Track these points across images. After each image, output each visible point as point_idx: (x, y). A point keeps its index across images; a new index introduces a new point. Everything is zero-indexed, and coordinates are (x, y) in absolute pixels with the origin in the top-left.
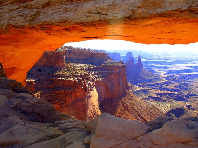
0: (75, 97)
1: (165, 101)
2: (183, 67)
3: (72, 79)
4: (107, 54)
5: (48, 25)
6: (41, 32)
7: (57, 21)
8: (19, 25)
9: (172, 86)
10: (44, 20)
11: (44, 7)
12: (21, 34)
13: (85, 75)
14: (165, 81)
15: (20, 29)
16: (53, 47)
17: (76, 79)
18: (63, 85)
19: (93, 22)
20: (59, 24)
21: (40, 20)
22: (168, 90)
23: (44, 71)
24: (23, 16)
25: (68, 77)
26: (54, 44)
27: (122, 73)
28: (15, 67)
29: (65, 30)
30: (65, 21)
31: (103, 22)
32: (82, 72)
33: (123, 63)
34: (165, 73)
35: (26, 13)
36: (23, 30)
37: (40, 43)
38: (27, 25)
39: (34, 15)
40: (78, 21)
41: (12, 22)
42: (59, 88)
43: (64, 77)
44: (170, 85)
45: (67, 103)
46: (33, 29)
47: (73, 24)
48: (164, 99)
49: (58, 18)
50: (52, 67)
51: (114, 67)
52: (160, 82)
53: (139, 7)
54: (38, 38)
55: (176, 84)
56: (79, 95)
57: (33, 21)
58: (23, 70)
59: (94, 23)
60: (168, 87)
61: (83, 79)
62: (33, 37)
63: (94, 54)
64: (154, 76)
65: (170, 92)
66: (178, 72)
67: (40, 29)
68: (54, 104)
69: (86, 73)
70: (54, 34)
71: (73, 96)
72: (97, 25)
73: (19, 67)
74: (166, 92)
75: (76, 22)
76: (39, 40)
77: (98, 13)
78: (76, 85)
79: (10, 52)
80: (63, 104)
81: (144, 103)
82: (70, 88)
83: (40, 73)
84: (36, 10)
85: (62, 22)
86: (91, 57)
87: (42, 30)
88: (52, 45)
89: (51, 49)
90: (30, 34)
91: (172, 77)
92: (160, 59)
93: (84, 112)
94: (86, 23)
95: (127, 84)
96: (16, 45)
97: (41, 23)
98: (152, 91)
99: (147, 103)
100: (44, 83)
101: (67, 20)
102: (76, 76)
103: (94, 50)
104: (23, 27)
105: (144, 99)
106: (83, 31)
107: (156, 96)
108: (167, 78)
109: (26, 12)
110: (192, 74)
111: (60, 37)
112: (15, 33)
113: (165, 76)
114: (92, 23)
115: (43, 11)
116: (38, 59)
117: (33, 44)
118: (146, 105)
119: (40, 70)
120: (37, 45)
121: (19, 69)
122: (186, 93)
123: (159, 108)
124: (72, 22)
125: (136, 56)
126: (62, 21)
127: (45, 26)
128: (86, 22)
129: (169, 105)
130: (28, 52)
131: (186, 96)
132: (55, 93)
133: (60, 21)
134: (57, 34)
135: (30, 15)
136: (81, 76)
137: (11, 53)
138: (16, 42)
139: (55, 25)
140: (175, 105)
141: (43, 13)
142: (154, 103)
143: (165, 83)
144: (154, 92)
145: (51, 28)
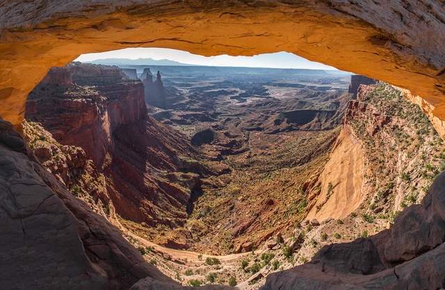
0: (83, 122)
1: (189, 124)
2: (206, 83)
3: (80, 100)
5: (61, 20)
6: (48, 34)
7: (80, 8)
8: (16, 28)
9: (196, 106)
10: (56, 11)
12: (19, 40)
13: (95, 96)
14: (188, 100)
15: (18, 34)
16: (63, 61)
17: (84, 100)
18: (69, 107)
19: (160, 4)
20: (84, 13)
21: (48, 13)
22: (192, 110)
23: (48, 90)
24: (21, 13)
25: (75, 98)
26: (65, 57)
27: (139, 93)
28: (14, 87)
29: (91, 29)
31: (185, 6)
32: (92, 91)
33: (140, 80)
34: (188, 91)
35: (27, 7)
36: (22, 34)
37: (46, 55)
38: (27, 25)
39: (38, 8)
40: (127, 4)
41: (8, 25)
42: (65, 110)
43: (70, 97)
44: (195, 104)
45: (73, 129)
46: (35, 31)
47: (114, 10)
48: (188, 121)
49: (81, 3)
50: (57, 85)
51: (129, 86)
52: (183, 102)
54: (43, 46)
55: (201, 103)
56: (88, 119)
57: (36, 17)
58: (23, 92)
59: (162, 8)
60: (192, 107)
61: (93, 101)
62: (35, 45)
64: (176, 95)
65: (194, 113)
66: (201, 90)
67: (46, 30)
68: (58, 129)
69: (97, 93)
70: (70, 37)
71: (81, 121)
72: (169, 13)
73: (18, 88)
74: (190, 113)
75: (122, 7)
76: (44, 49)
78: (84, 108)
79: (7, 68)
80: (69, 130)
81: (165, 128)
82: (77, 111)
83: (44, 92)
85: (90, 10)
86: (102, 74)
87: (50, 32)
88: (62, 57)
89: (60, 63)
90: (31, 41)
91: (196, 96)
92: (181, 76)
93: (93, 142)
94: (144, 7)
95: (145, 106)
96: (14, 59)
97: (50, 18)
98: (174, 112)
99: (170, 128)
100: (48, 104)
101: (100, 4)
102: (85, 97)
104: (21, 30)
105: (166, 123)
106: (128, 28)
107: (179, 118)
108: (190, 97)
110: (216, 90)
111: (79, 43)
112: (12, 40)
113: (188, 95)
114: (158, 6)
116: (42, 78)
117: (36, 56)
118: (168, 130)
119: (43, 89)
120: (42, 59)
121: (18, 91)
122: (211, 112)
123: (184, 133)
124: (111, 7)
126: (89, 8)
127: (56, 24)
128: (143, 5)
129: (194, 128)
130: (30, 68)
131: (212, 116)
132: (60, 116)
133: (85, 8)
134: (75, 38)
135: (31, 9)
136: (90, 97)
137: (9, 70)
138: (14, 55)
139: (75, 17)
140: (201, 127)
142: (178, 127)
143: (188, 103)
144: (177, 114)
145: (65, 26)
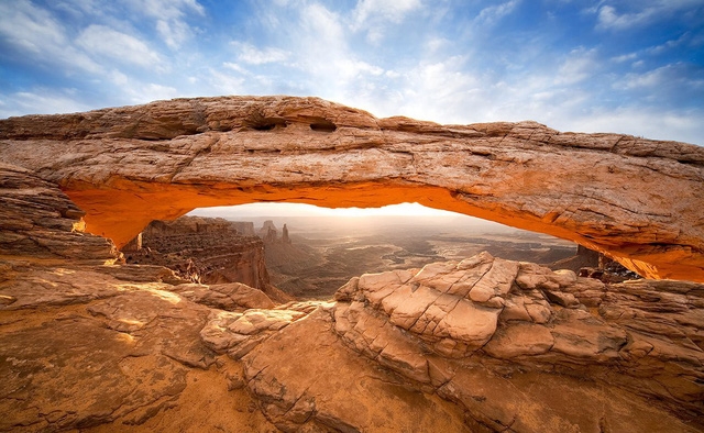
4: (229, 224)
11: (198, 153)
21: (195, 172)
24: (152, 163)
27: (257, 256)
30: (247, 178)
33: (258, 238)
35: (161, 159)
38: (163, 178)
39: (179, 164)
40: (270, 180)
41: (125, 171)
47: (261, 183)
52: (319, 264)
53: (351, 171)
57: (177, 172)
63: (205, 226)
77: (300, 172)
84: (184, 157)
86: (198, 231)
97: (199, 177)
103: (205, 219)
107: (315, 287)
109: (160, 157)
113: (325, 254)
115: (197, 159)
124: (259, 180)
125: (279, 227)
127: (204, 183)
135: (169, 163)
141: (199, 162)
